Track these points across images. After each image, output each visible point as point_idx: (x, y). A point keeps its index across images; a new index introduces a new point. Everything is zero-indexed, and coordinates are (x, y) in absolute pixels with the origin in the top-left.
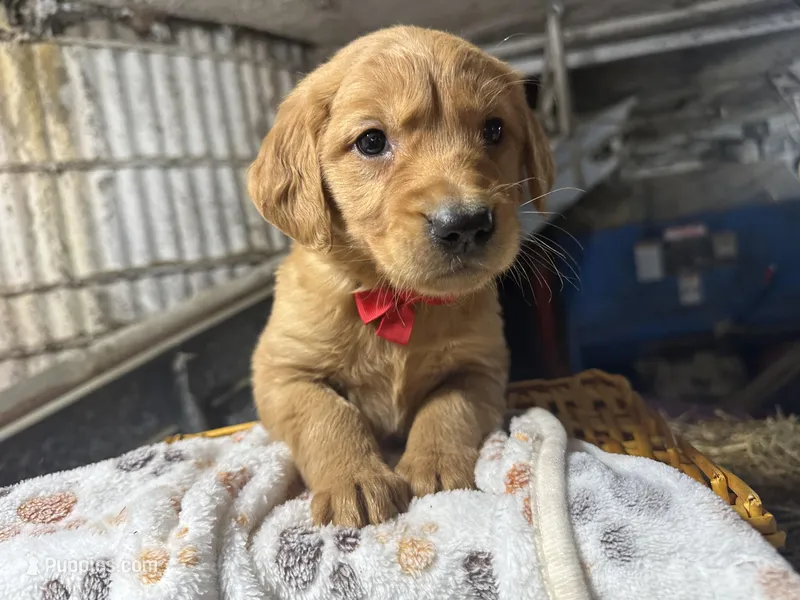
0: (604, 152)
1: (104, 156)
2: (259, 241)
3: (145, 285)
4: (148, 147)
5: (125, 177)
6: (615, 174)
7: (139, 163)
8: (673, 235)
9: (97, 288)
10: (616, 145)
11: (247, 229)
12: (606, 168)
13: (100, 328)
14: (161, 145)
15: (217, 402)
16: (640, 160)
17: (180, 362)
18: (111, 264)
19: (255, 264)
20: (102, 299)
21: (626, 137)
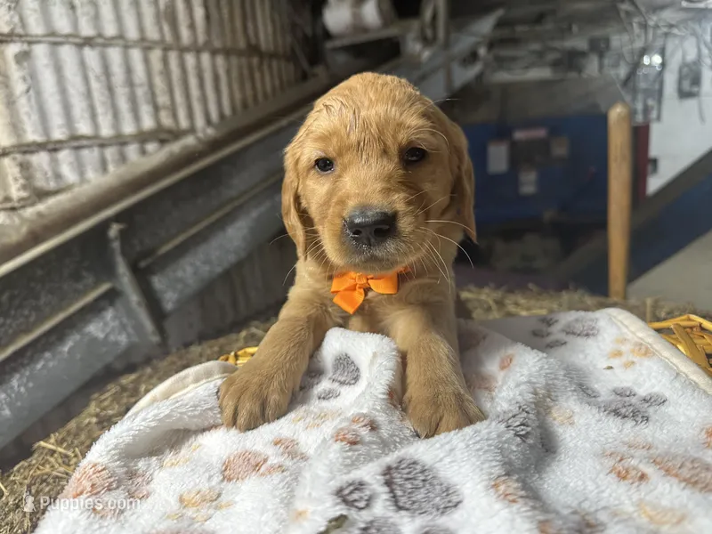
0: (472, 57)
1: (19, 30)
2: (167, 121)
3: (64, 156)
4: (63, 25)
5: (40, 51)
6: (479, 77)
7: (54, 40)
8: (519, 135)
9: (19, 157)
10: (482, 51)
11: (156, 109)
12: (473, 72)
13: (24, 194)
14: (75, 23)
15: (143, 264)
16: (501, 63)
17: (114, 230)
18: (32, 135)
19: (163, 142)
20: (25, 167)
21: (491, 45)
